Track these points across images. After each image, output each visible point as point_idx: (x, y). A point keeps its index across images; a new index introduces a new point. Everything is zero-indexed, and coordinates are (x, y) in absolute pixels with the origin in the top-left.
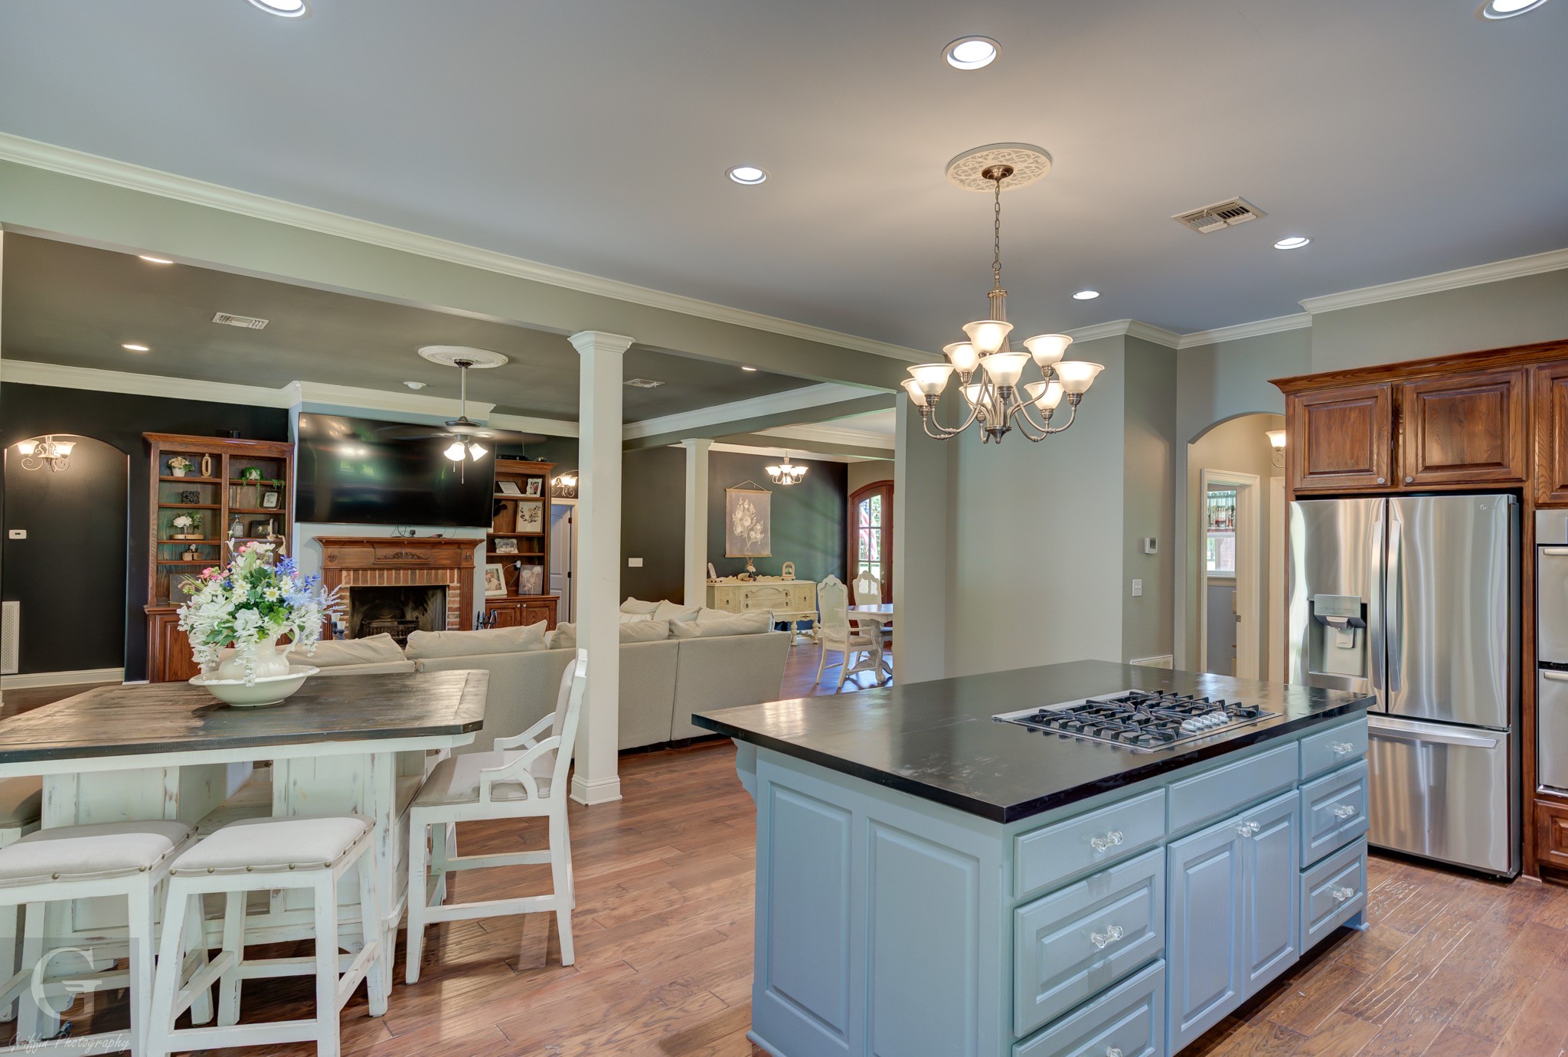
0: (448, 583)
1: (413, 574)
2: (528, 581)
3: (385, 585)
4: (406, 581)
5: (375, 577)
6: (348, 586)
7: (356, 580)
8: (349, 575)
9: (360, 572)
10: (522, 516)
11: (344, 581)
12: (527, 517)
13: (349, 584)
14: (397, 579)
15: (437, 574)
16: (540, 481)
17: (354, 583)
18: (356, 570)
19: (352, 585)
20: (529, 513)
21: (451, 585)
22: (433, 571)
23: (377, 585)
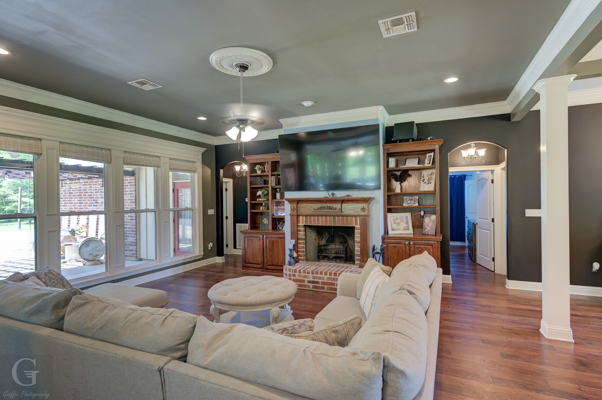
0: (354, 225)
1: (334, 219)
2: (428, 225)
3: (320, 225)
4: (330, 223)
5: (315, 220)
6: (303, 225)
7: (306, 221)
8: (303, 218)
9: (308, 217)
10: (424, 180)
11: (301, 222)
12: (426, 181)
13: (303, 223)
14: (326, 221)
15: (347, 220)
16: (432, 154)
17: (305, 223)
18: (306, 216)
19: (304, 224)
20: (428, 178)
21: (356, 226)
22: (345, 218)
23: (316, 225)
